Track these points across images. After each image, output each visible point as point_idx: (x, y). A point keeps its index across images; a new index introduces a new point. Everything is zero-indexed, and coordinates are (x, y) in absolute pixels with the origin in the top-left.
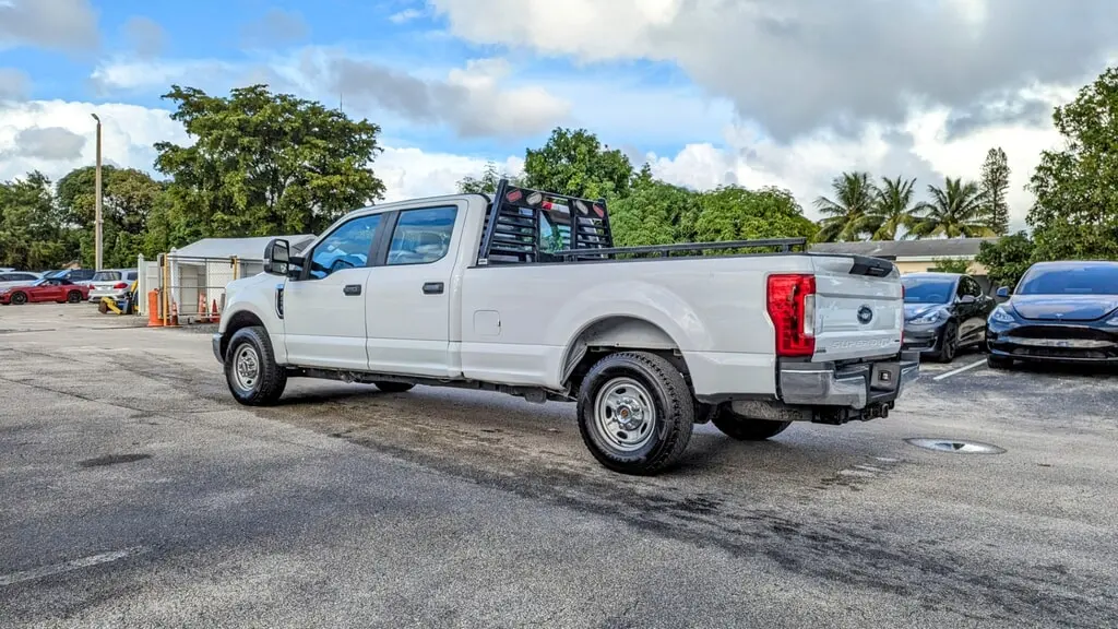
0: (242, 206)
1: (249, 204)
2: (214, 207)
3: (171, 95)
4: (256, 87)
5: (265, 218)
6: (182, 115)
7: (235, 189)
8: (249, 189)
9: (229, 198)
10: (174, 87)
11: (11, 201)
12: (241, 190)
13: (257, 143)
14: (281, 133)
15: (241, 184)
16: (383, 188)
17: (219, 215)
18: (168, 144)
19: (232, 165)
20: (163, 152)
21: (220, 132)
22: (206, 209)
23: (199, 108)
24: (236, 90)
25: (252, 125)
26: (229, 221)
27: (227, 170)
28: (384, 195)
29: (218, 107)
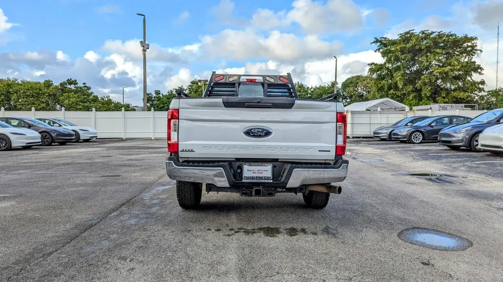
0: (401, 87)
1: (405, 85)
2: (390, 88)
3: (374, 42)
4: (409, 31)
5: (412, 91)
6: (379, 49)
7: (398, 79)
8: (404, 79)
9: (396, 83)
10: (375, 38)
11: (325, 93)
12: (400, 79)
13: (409, 56)
14: (420, 50)
15: (400, 76)
16: (481, 69)
17: (392, 91)
18: (373, 63)
19: (398, 69)
20: (371, 67)
21: (392, 54)
22: (386, 89)
23: (385, 45)
24: (401, 34)
25: (407, 49)
26: (395, 94)
27: (395, 71)
28: (483, 72)
29: (394, 43)
